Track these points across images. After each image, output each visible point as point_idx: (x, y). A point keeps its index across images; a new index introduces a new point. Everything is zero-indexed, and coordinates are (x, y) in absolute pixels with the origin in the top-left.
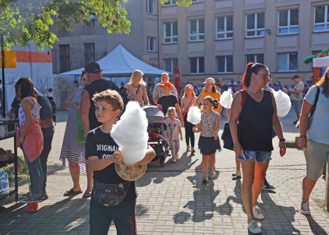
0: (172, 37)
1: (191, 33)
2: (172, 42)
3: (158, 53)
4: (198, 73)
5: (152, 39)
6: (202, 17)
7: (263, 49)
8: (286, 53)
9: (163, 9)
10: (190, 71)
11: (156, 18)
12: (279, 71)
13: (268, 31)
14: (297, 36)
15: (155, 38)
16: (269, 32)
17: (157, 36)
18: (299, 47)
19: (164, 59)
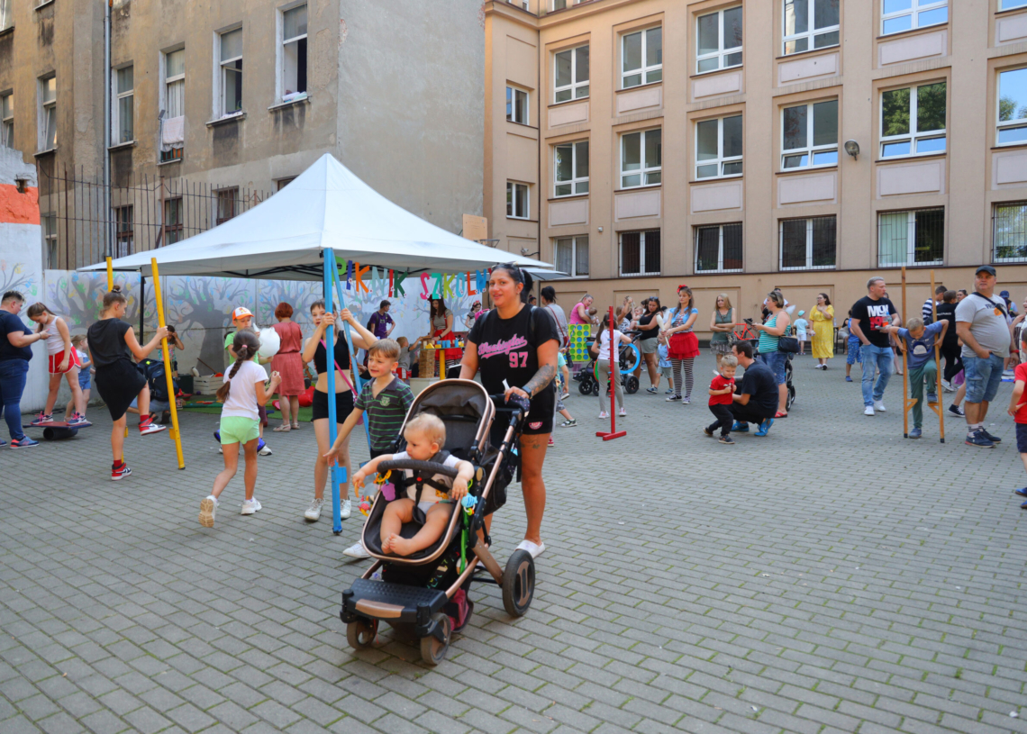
0: (575, 180)
1: (624, 169)
2: (574, 193)
3: (538, 222)
4: (642, 272)
5: (522, 189)
6: (656, 123)
7: (834, 202)
8: (905, 211)
9: (551, 111)
10: (621, 269)
11: (534, 134)
12: (884, 265)
13: (851, 149)
14: (942, 161)
15: (531, 184)
16: (854, 151)
17: (535, 180)
18: (948, 191)
19: (552, 238)
